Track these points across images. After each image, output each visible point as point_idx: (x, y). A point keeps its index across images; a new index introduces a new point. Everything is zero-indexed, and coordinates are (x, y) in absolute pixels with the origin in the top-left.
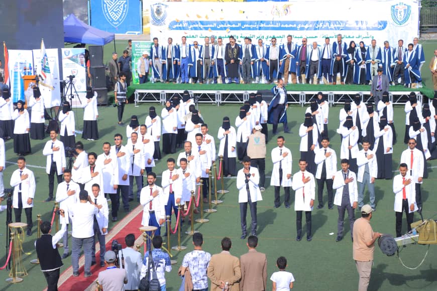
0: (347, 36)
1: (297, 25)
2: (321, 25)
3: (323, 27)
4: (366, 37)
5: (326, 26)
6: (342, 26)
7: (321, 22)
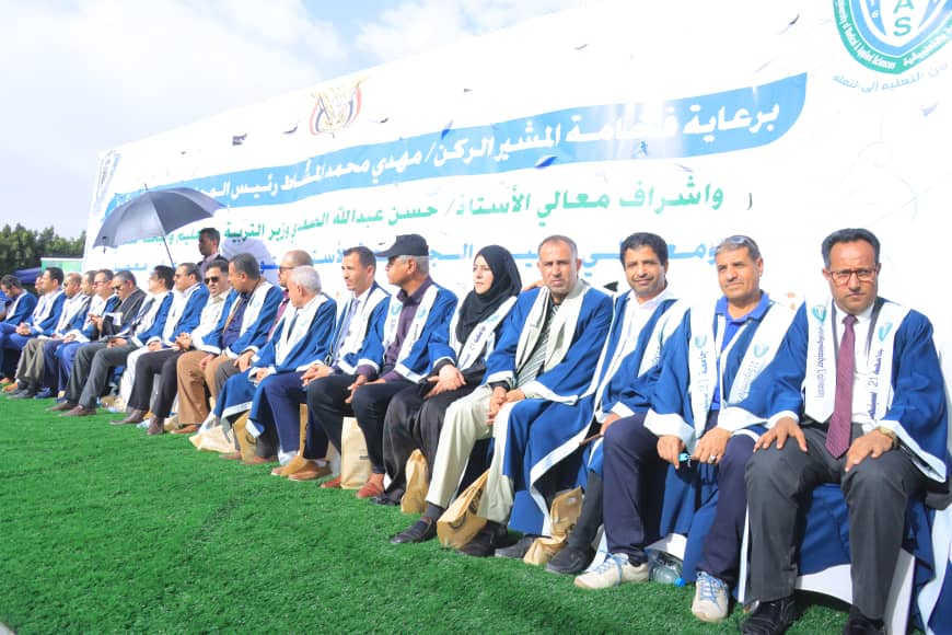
0: (572, 199)
1: (374, 163)
2: (459, 152)
3: (467, 161)
4: (681, 201)
5: (480, 153)
6: (548, 143)
7: (463, 132)
